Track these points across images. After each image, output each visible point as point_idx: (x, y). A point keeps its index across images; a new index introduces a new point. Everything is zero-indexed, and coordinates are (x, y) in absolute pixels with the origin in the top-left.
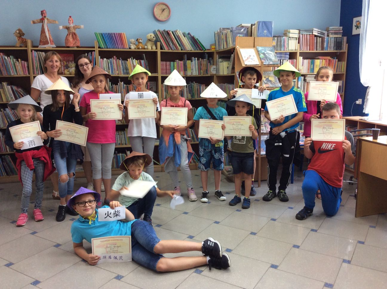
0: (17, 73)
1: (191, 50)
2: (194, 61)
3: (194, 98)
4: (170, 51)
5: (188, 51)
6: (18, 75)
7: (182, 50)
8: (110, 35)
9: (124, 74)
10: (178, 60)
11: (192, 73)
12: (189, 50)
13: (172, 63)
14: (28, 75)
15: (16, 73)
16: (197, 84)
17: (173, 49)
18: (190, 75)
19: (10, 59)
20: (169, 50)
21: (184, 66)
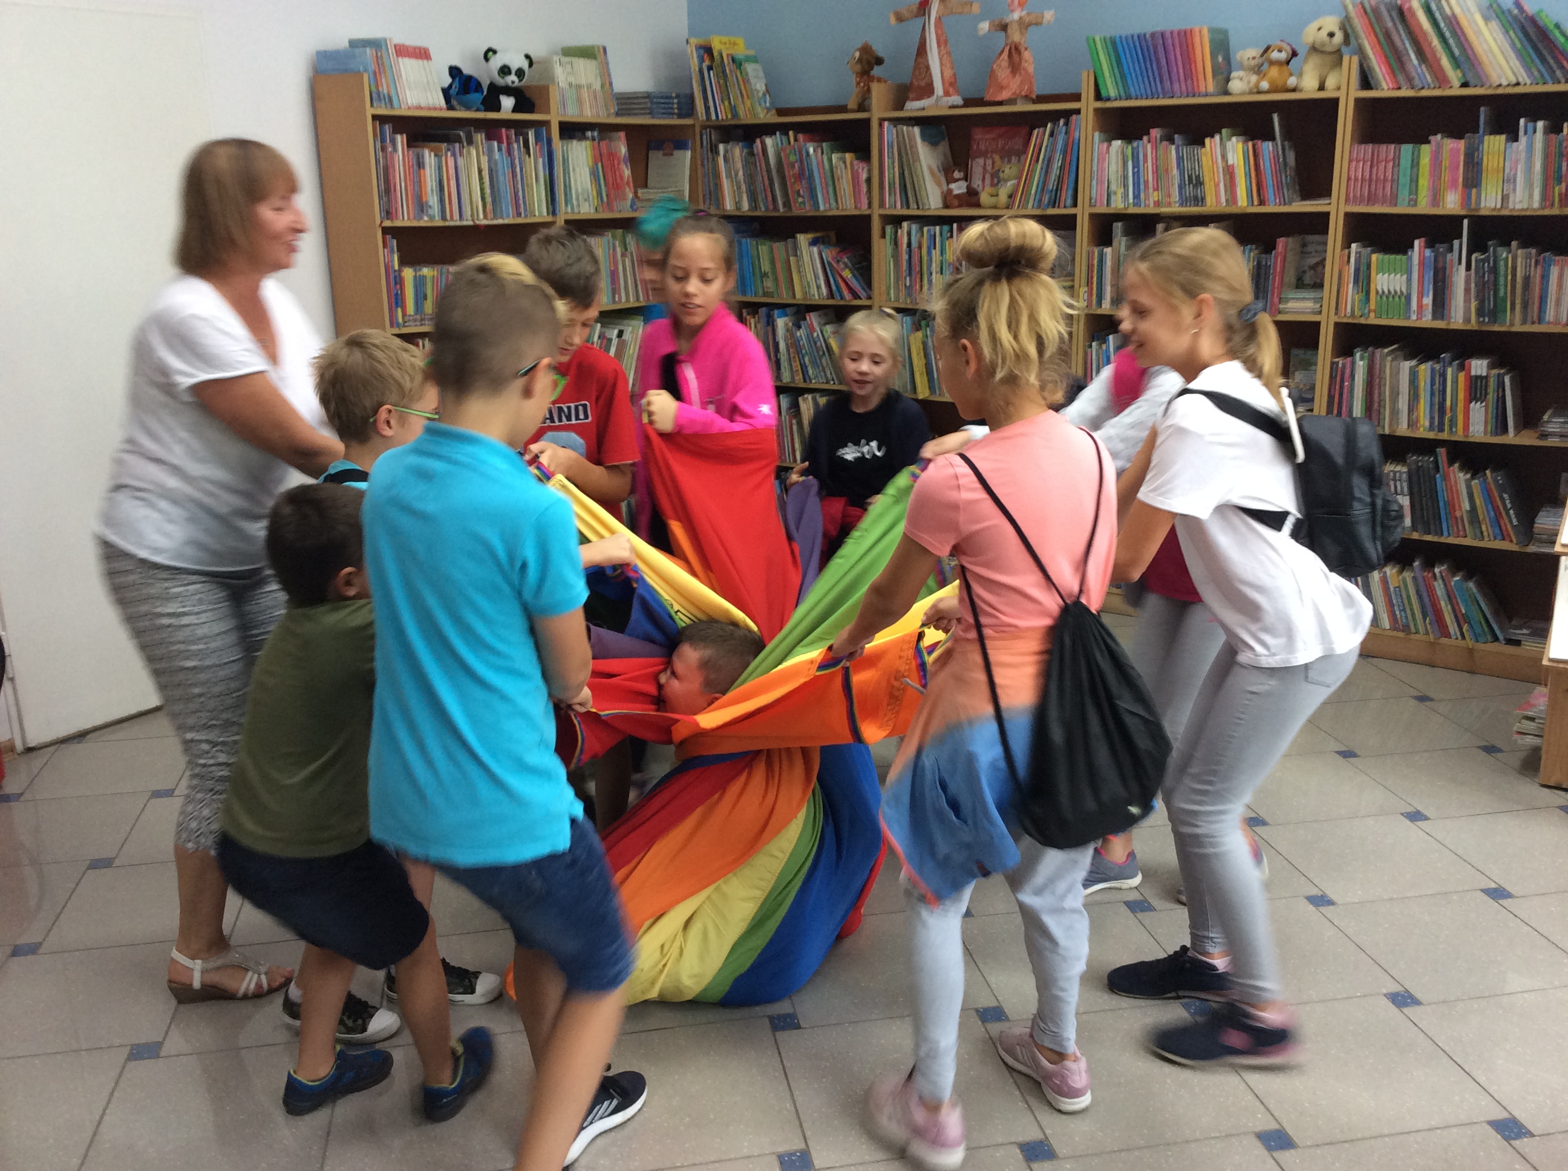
0: (837, 202)
1: (1518, 84)
2: (1523, 139)
3: (1501, 325)
4: (1406, 92)
5: (1500, 91)
6: (838, 209)
7: (1465, 85)
8: (1143, 43)
9: (1181, 205)
10: (1439, 136)
11: (1505, 198)
12: (1505, 83)
13: (1407, 149)
14: (864, 210)
15: (834, 204)
16: (1528, 257)
17: (1417, 82)
18: (1494, 209)
19: (822, 153)
20: (1399, 88)
21: (1467, 164)
